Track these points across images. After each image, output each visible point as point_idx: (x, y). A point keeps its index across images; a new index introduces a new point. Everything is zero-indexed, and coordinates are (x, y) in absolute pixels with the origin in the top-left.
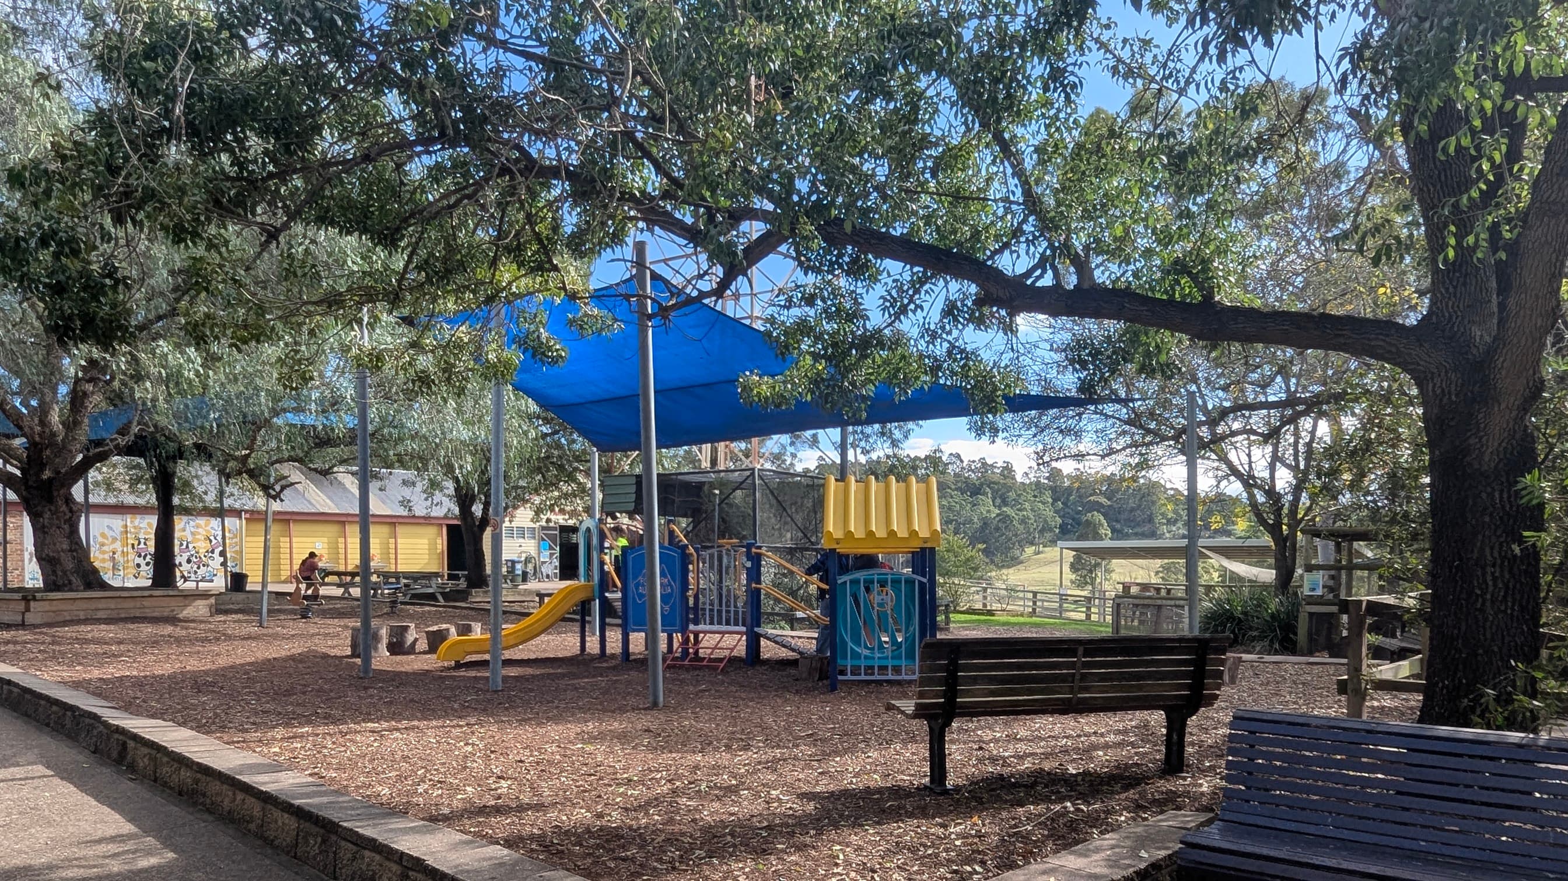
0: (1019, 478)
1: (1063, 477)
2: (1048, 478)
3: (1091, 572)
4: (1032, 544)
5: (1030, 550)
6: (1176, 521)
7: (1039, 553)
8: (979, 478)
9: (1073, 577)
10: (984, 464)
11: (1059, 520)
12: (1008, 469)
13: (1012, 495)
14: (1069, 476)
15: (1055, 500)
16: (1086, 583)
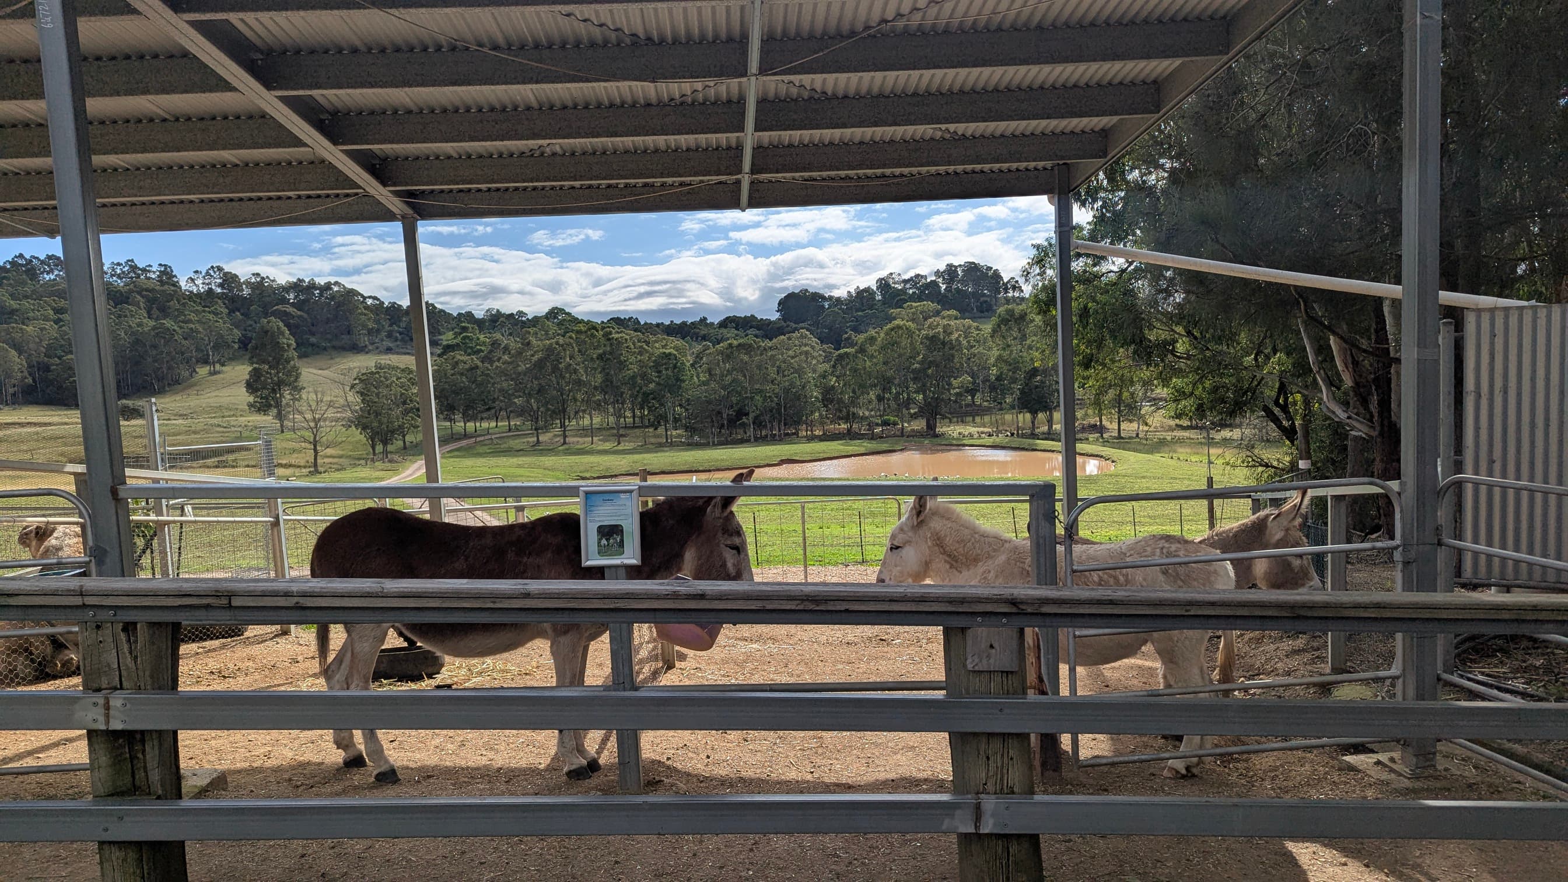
0: (183, 284)
1: (240, 284)
2: (221, 285)
3: (274, 391)
4: (206, 362)
5: (203, 371)
6: (378, 331)
7: (215, 373)
8: (126, 285)
9: (251, 399)
10: (134, 268)
11: (237, 333)
12: (167, 274)
13: (174, 304)
14: (248, 283)
15: (231, 312)
16: (269, 406)
